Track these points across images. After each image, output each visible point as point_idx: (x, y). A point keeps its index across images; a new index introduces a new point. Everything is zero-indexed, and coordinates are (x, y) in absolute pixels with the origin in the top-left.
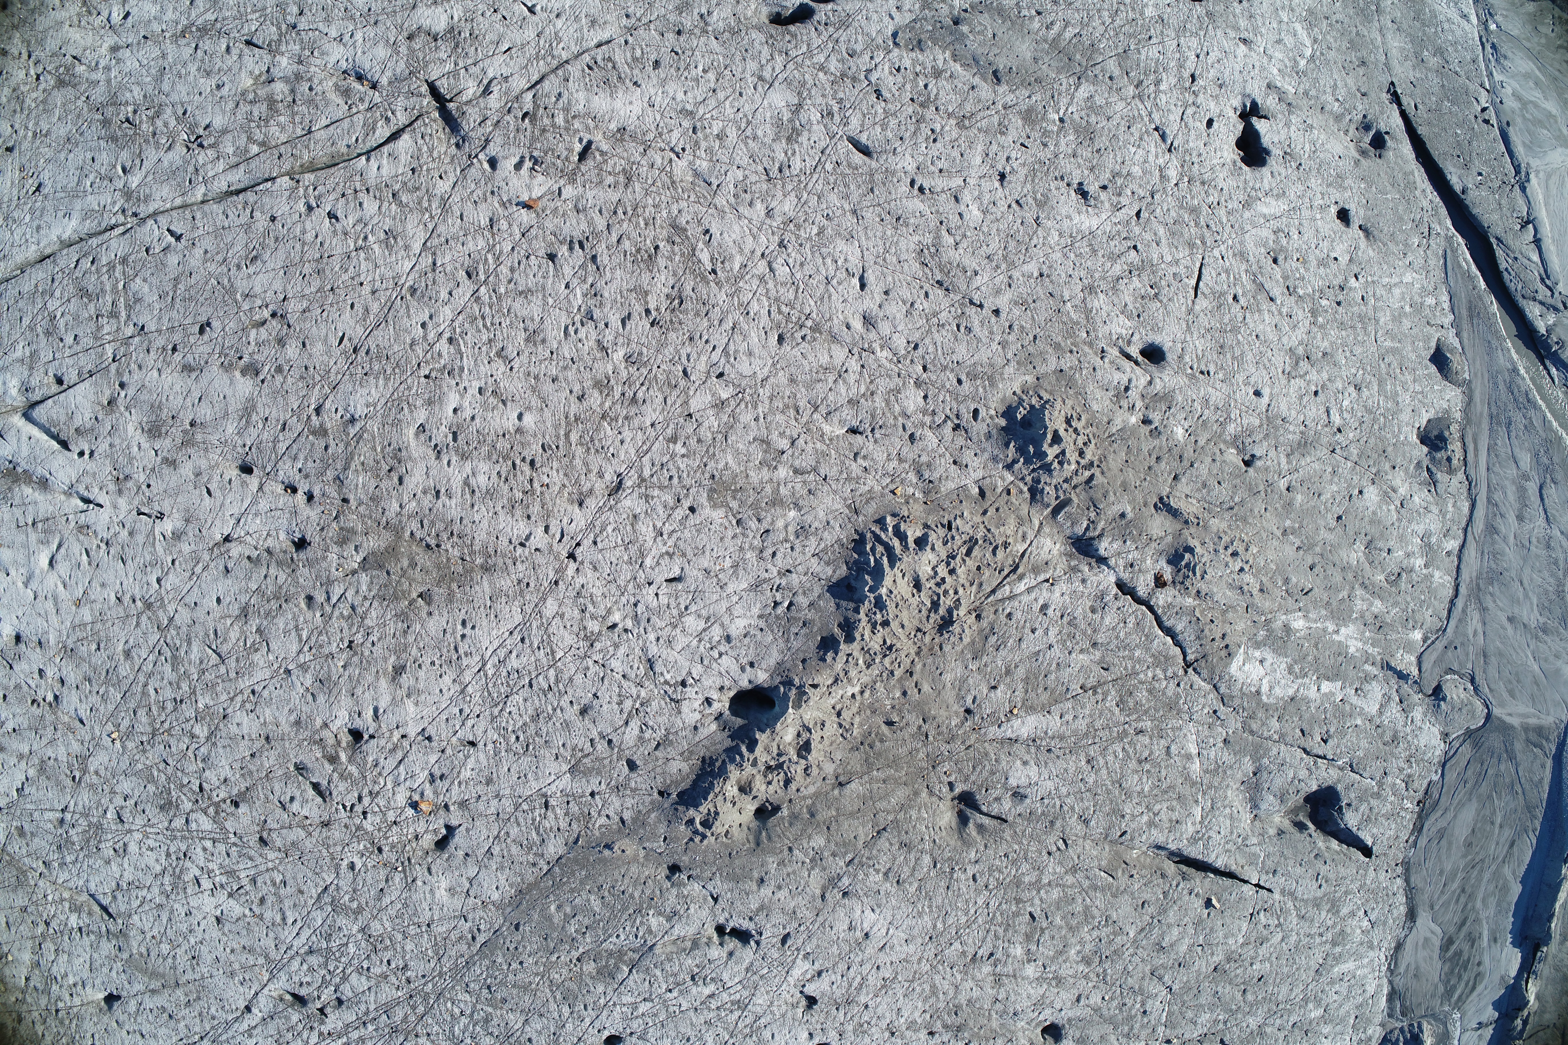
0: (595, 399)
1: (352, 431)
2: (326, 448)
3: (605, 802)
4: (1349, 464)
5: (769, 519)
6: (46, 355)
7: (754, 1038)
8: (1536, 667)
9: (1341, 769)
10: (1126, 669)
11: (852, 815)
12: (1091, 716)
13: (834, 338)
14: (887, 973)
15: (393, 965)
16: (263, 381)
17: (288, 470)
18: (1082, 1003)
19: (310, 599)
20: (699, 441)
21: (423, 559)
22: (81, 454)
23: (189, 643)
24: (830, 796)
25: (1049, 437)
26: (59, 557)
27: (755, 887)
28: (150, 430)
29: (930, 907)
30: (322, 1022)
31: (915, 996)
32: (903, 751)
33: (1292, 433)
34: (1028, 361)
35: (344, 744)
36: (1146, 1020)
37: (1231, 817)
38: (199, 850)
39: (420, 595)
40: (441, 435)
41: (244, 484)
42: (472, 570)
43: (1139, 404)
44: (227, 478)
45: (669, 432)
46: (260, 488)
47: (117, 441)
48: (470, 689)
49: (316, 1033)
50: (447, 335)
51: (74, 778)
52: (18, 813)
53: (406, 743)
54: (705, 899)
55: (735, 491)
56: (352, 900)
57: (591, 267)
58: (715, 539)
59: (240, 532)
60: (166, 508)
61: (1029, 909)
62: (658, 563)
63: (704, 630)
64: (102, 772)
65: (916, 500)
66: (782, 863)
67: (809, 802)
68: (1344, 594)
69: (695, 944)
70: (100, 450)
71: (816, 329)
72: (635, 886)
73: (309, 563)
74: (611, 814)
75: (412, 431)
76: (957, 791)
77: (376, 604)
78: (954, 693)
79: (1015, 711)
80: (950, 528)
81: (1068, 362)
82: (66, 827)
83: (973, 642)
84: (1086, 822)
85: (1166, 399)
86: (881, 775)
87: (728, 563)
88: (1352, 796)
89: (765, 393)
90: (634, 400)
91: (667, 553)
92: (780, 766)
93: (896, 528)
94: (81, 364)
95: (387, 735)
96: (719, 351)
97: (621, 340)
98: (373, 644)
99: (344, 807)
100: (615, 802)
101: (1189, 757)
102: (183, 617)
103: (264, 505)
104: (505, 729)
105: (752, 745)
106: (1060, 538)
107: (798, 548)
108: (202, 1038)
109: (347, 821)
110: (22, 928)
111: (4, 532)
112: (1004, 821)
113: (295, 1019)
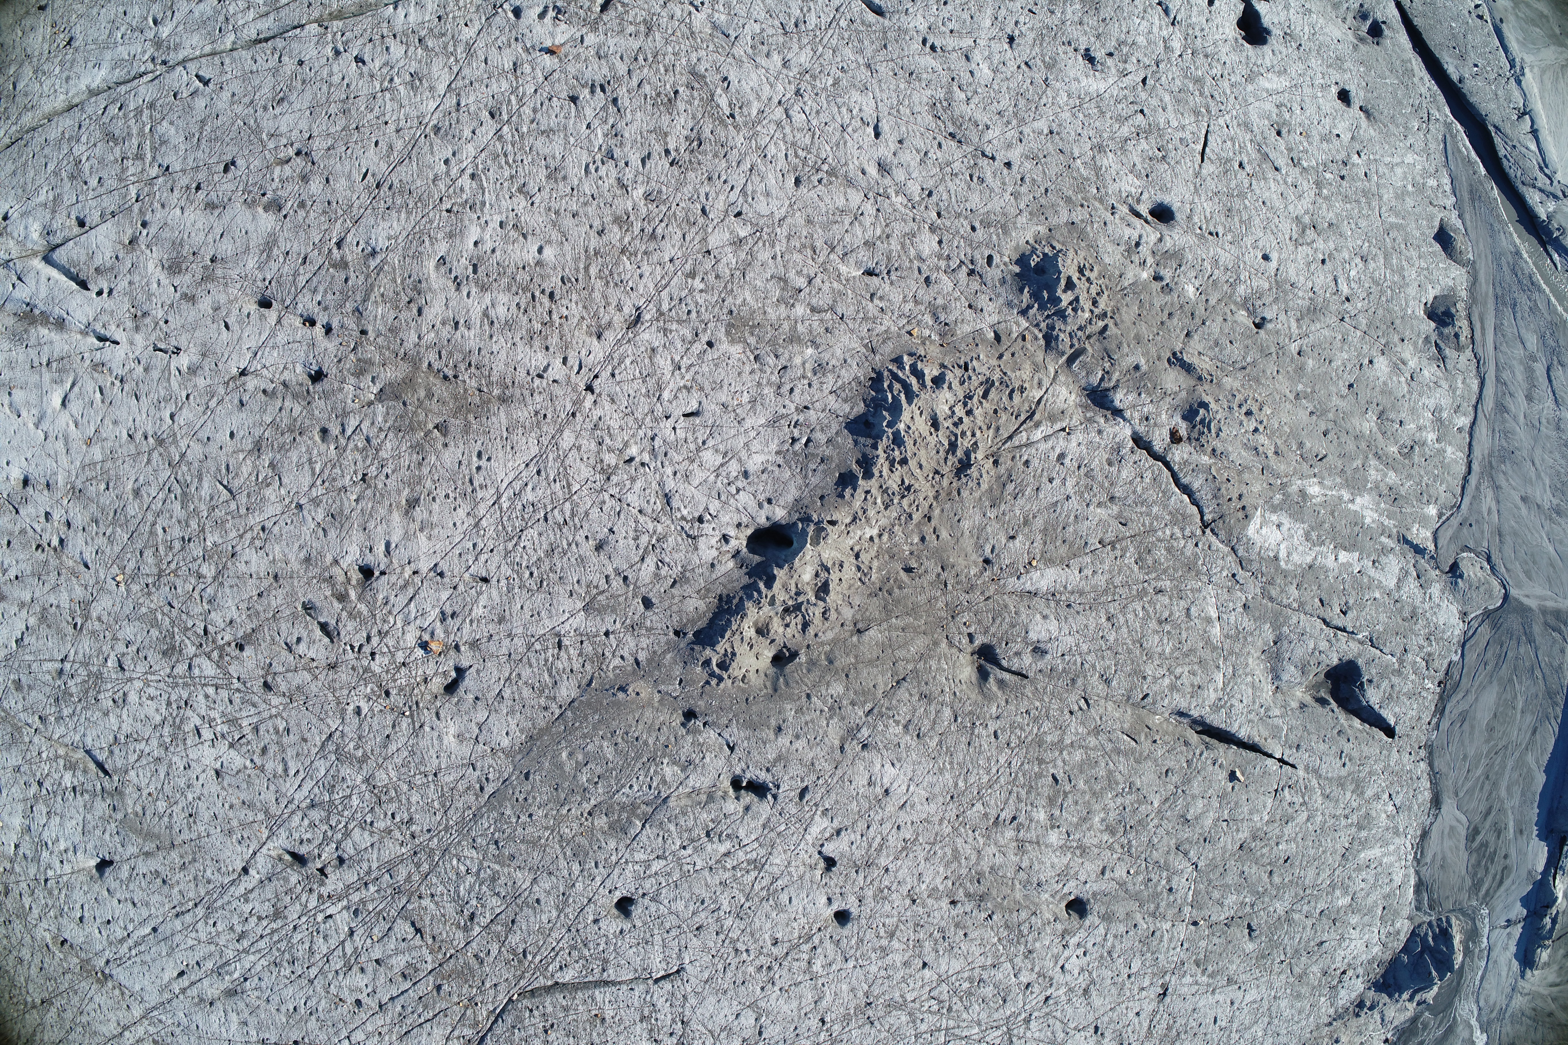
0: (615, 234)
1: (373, 264)
2: (346, 280)
3: (619, 641)
4: (1359, 333)
5: (787, 356)
6: (69, 198)
7: (771, 902)
8: (1551, 549)
9: (1361, 643)
10: (1144, 525)
11: (871, 663)
12: (1110, 572)
13: (850, 182)
14: (907, 833)
15: (398, 819)
16: (285, 217)
17: (307, 303)
18: (1107, 876)
19: (324, 431)
20: (717, 277)
21: (440, 389)
22: (100, 293)
23: (200, 479)
24: (848, 643)
25: (1063, 283)
26: (72, 396)
27: (772, 736)
28: (170, 267)
29: (951, 763)
30: (322, 884)
31: (937, 860)
32: (922, 599)
33: (1301, 299)
34: (1040, 213)
35: (354, 582)
36: (1172, 898)
37: (1253, 687)
38: (201, 697)
39: (437, 427)
40: (462, 266)
41: (262, 317)
42: (489, 401)
43: (1150, 261)
44: (245, 311)
45: (688, 267)
46: (279, 321)
47: (137, 278)
48: (484, 523)
49: (315, 895)
50: (469, 171)
51: (75, 625)
52: (16, 665)
53: (417, 579)
54: (721, 748)
55: (753, 327)
56: (357, 748)
57: (612, 109)
58: (733, 374)
59: (256, 365)
60: (183, 343)
61: (1052, 771)
63: (722, 465)
64: (105, 618)
65: (932, 342)
66: (799, 711)
67: (827, 648)
68: (1358, 463)
69: (711, 798)
70: (119, 288)
71: (832, 173)
72: (649, 732)
73: (326, 395)
74: (626, 655)
75: (432, 264)
76: (978, 643)
77: (391, 435)
78: (972, 541)
79: (1034, 563)
80: (966, 369)
81: (1079, 215)
82: (64, 677)
83: (991, 489)
84: (1108, 682)
85: (1176, 257)
86: (900, 623)
87: (746, 398)
88: (1374, 671)
89: (782, 232)
90: (653, 236)
91: (685, 387)
92: (798, 607)
93: (913, 367)
94: (104, 205)
95: (398, 571)
96: (737, 191)
97: (640, 178)
98: (387, 476)
99: (352, 647)
100: (630, 642)
101: (1209, 620)
102: (196, 451)
103: (281, 338)
104: (519, 564)
105: (770, 581)
106: (1075, 388)
107: (816, 384)
108: (196, 905)
109: (354, 662)
110: (13, 790)
111: (18, 373)
112: (1024, 677)
113: (294, 880)
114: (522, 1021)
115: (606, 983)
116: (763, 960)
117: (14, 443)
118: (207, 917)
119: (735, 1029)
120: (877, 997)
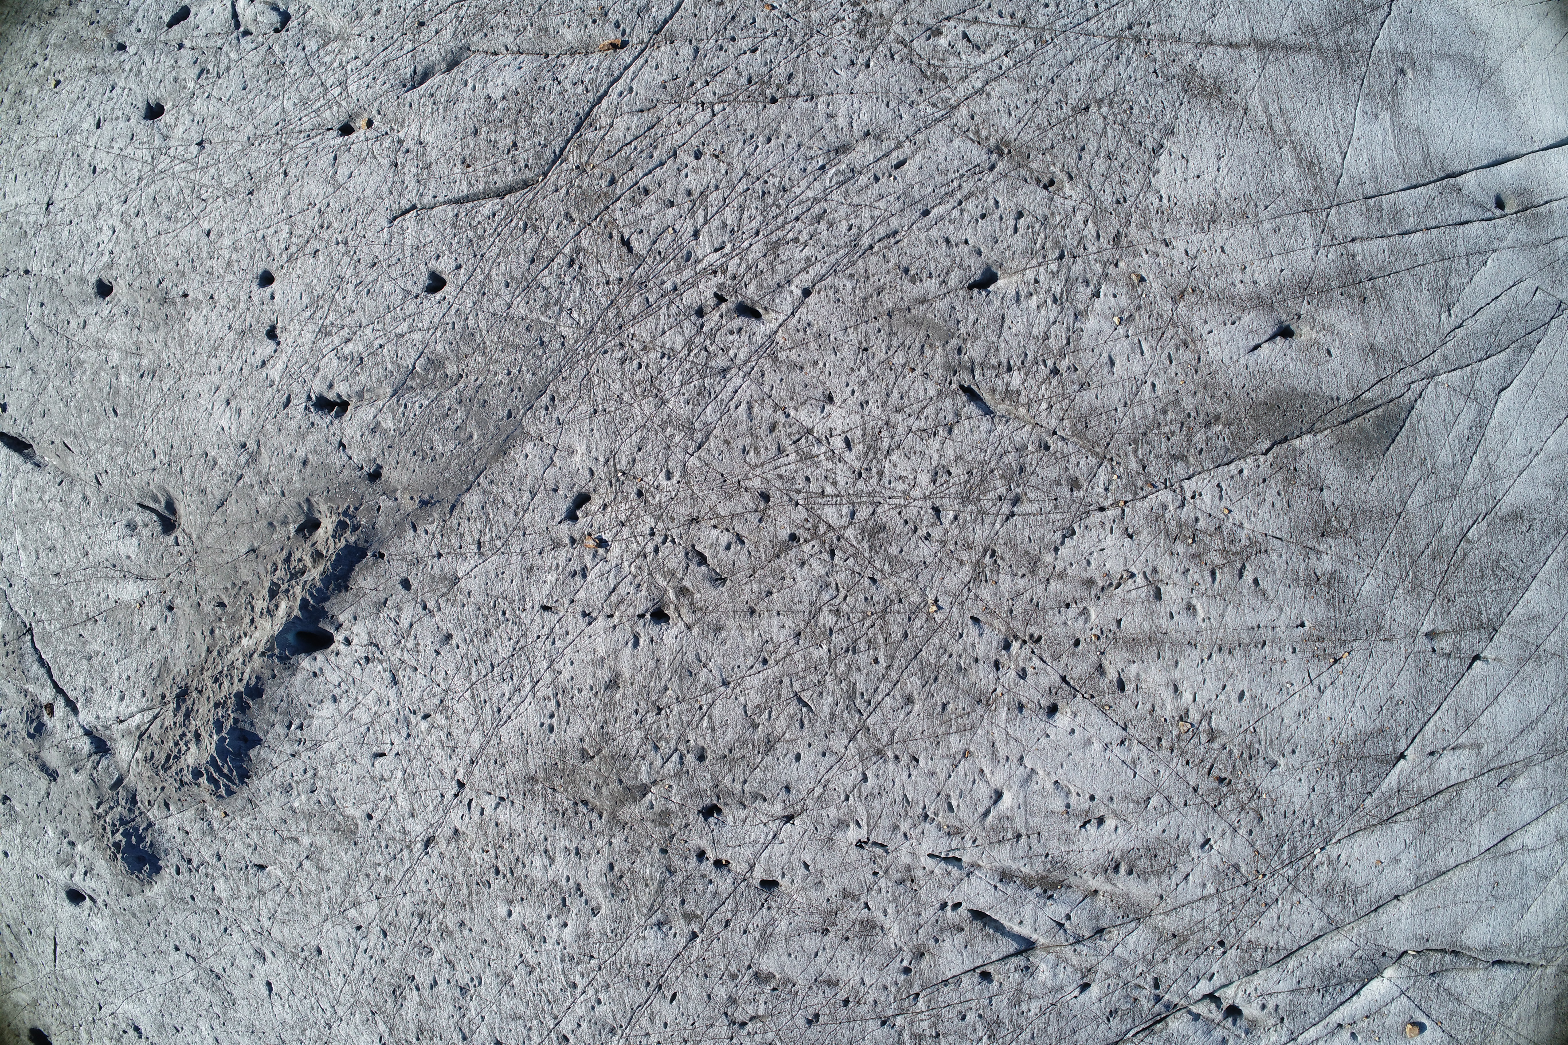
0: (451, 922)
1: (658, 915)
2: (683, 902)
3: (429, 548)
5: (312, 803)
6: (1001, 1004)
7: (316, 295)
10: (68, 634)
11: (243, 523)
12: (89, 595)
13: (282, 947)
14: (214, 363)
15: (635, 363)
16: (750, 967)
17: (723, 883)
18: (82, 321)
19: (701, 757)
20: (368, 876)
21: (589, 794)
22: (956, 907)
23: (832, 715)
24: (261, 541)
26: (987, 803)
27: (310, 457)
28: (874, 927)
29: (183, 430)
30: (721, 286)
31: (194, 337)
34: (150, 907)
35: (672, 606)
36: (41, 297)
38: (842, 482)
39: (591, 758)
40: (576, 905)
41: (769, 873)
42: (545, 780)
43: (78, 859)
44: (788, 879)
45: (391, 887)
46: (752, 867)
47: (911, 919)
48: (545, 664)
49: (730, 272)
50: (578, 991)
52: (1074, 508)
53: (607, 610)
54: (349, 445)
55: (338, 830)
56: (672, 436)
57: (466, 1031)
59: (774, 826)
60: (854, 852)
62: (392, 772)
63: (353, 709)
64: (954, 564)
65: (209, 806)
66: (289, 481)
67: (275, 537)
69: (359, 397)
70: (931, 911)
71: (295, 956)
72: (405, 462)
73: (699, 793)
74: (423, 535)
75: (604, 910)
76: (172, 537)
77: (633, 752)
78: (180, 628)
81: (125, 902)
82: (1011, 496)
83: (167, 674)
84: (85, 498)
85: (63, 860)
86: (226, 558)
87: (339, 767)
89: (325, 910)
90: (421, 917)
91: (386, 781)
92: (292, 577)
93: (218, 787)
94: (955, 994)
95: (625, 619)
96: (362, 949)
97: (436, 968)
98: (636, 712)
99: (673, 541)
100: (419, 548)
101: (25, 548)
102: (838, 742)
103: (747, 851)
104: (514, 623)
105: (304, 603)
106: (118, 757)
107: (288, 775)
108: (871, 247)
109: (671, 526)
110: (1091, 362)
111: (1058, 828)
112: (140, 505)
113: (752, 288)
114: (536, 153)
115: (458, 201)
116: (325, 234)
117: (1063, 754)
118: (859, 236)
119: (354, 161)
120: (243, 200)
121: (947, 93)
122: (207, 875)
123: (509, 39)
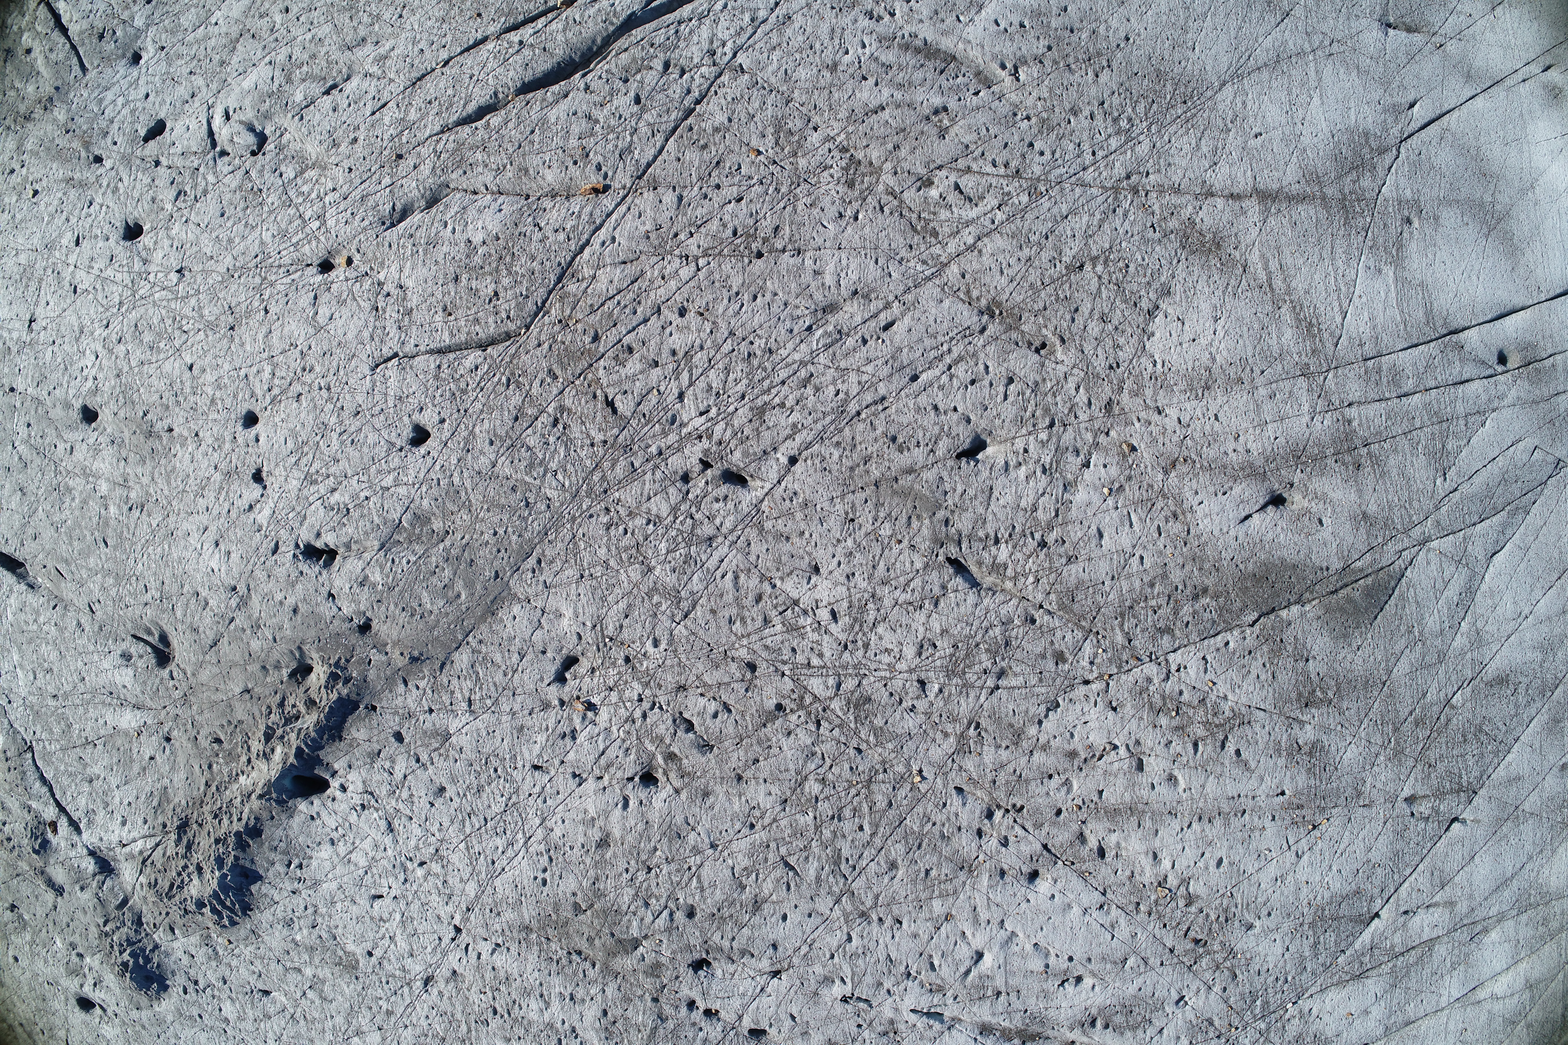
3: (420, 704)
5: (313, 937)
7: (300, 441)
10: (69, 755)
11: (236, 664)
12: (87, 719)
14: (201, 503)
15: (621, 528)
17: (713, 1031)
18: (69, 446)
19: (691, 914)
20: (370, 1009)
21: (582, 945)
23: (818, 879)
24: (254, 682)
26: (968, 963)
27: (300, 606)
29: (174, 567)
30: (706, 452)
31: (181, 475)
34: (160, 1021)
35: (660, 770)
36: (28, 418)
38: (827, 654)
39: (583, 912)
41: (757, 1023)
42: (539, 930)
43: (86, 971)
45: (393, 1020)
46: (740, 1017)
48: (537, 821)
49: (716, 437)
51: (977, 728)
52: (1058, 682)
53: (597, 772)
54: (338, 596)
55: (340, 964)
56: (659, 604)
58: (350, 928)
59: (761, 980)
60: (839, 1008)
61: (108, 551)
62: (390, 914)
63: (351, 853)
64: (939, 736)
65: (213, 933)
66: (281, 628)
67: (268, 680)
69: (348, 546)
72: (394, 616)
73: (689, 948)
74: (414, 690)
76: (167, 671)
77: (624, 908)
78: (178, 760)
79: (136, 735)
80: (185, 910)
82: (996, 669)
83: (167, 805)
84: (79, 625)
85: (71, 971)
86: (220, 696)
87: (339, 906)
89: (329, 1036)
91: (384, 922)
92: (287, 721)
93: (221, 917)
95: (614, 782)
98: (627, 870)
99: (661, 708)
100: (411, 703)
101: (21, 667)
102: (823, 904)
103: (736, 1003)
104: (506, 780)
105: (299, 752)
106: (122, 878)
107: (289, 910)
108: (858, 414)
109: (659, 692)
110: (1079, 534)
111: (1036, 987)
112: (134, 636)
113: (738, 454)
114: (518, 304)
115: (440, 352)
116: (308, 378)
117: (1042, 918)
118: (846, 402)
119: (334, 302)
120: (225, 336)
121: (937, 250)
122: (213, 997)
123: (488, 178)
